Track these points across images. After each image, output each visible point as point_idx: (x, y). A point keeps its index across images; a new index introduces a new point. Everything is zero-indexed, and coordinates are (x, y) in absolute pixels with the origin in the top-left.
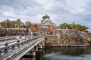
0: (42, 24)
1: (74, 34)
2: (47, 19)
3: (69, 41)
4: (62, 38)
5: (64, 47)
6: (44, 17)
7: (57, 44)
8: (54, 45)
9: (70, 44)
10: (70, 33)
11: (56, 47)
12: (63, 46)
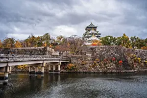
0: (85, 39)
1: (114, 53)
2: (93, 31)
3: (104, 64)
4: (94, 59)
5: (97, 73)
6: (87, 27)
7: (86, 68)
8: (81, 70)
9: (106, 68)
10: (107, 52)
11: (83, 73)
12: (95, 73)
